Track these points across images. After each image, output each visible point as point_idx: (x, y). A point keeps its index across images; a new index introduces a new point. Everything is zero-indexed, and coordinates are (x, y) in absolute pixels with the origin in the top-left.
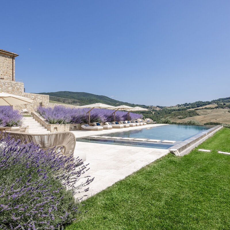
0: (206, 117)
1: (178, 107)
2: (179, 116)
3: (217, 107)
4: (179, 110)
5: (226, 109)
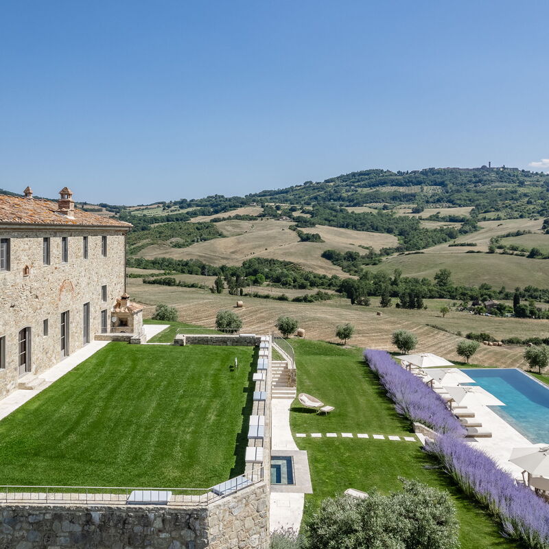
0: (243, 242)
1: (164, 209)
2: (173, 240)
3: (264, 216)
4: (168, 221)
5: (284, 220)
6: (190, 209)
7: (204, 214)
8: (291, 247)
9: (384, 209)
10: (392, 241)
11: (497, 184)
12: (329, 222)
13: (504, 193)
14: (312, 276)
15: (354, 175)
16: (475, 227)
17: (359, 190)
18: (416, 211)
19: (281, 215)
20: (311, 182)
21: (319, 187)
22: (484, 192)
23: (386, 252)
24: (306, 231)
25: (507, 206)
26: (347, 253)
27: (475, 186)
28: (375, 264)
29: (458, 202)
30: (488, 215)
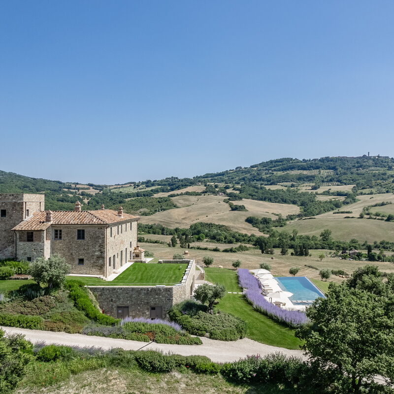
0: (190, 211)
1: (135, 188)
2: (142, 210)
3: (206, 192)
4: (138, 196)
5: (220, 195)
6: (153, 188)
7: (163, 191)
8: (224, 215)
9: (291, 187)
10: (295, 209)
11: (373, 168)
12: (252, 196)
13: (377, 175)
14: (237, 235)
15: (271, 162)
16: (354, 200)
17: (275, 173)
18: (314, 188)
19: (218, 192)
20: (241, 168)
21: (247, 171)
22: (363, 174)
23: (291, 218)
24: (235, 203)
25: (378, 185)
26: (263, 219)
27: (357, 170)
28: (281, 226)
29: (345, 181)
30: (364, 191)
